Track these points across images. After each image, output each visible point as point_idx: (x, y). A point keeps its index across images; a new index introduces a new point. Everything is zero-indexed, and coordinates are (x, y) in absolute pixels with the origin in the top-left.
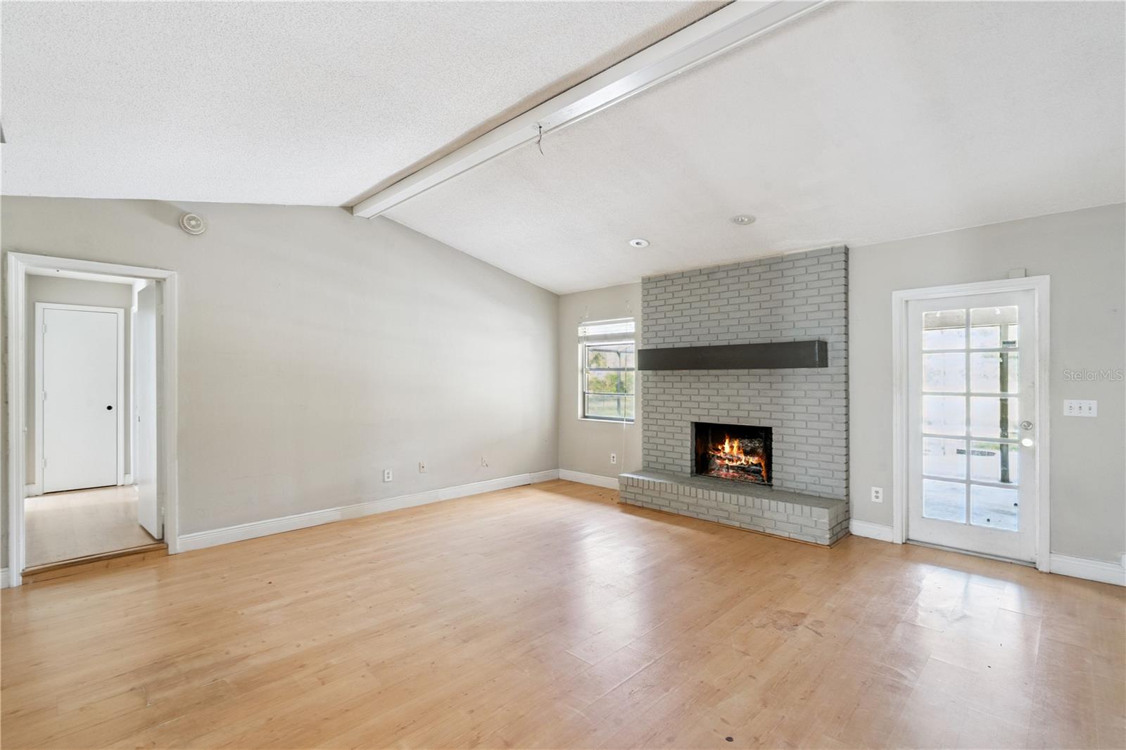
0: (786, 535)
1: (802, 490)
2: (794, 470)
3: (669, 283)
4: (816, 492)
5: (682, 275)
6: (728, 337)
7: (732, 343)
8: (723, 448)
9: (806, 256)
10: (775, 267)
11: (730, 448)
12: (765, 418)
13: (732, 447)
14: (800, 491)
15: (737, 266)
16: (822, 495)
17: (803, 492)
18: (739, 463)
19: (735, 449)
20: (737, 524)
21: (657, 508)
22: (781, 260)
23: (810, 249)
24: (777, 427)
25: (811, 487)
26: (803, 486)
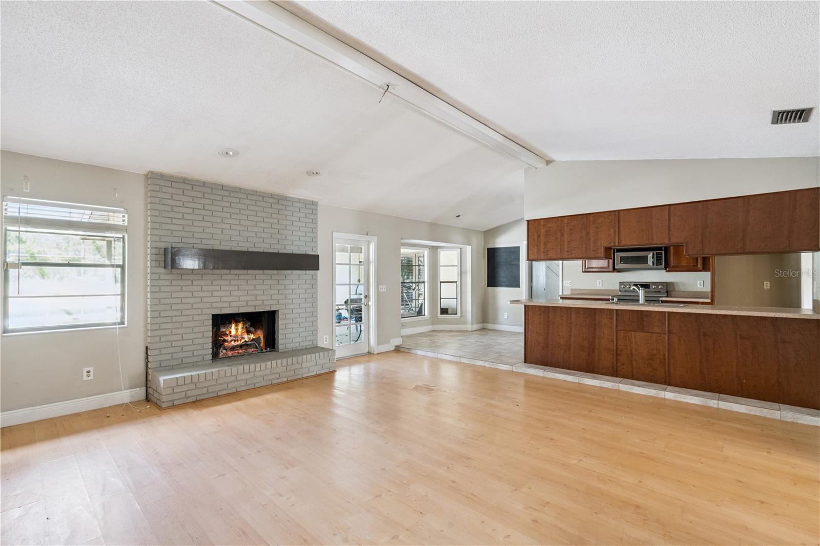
0: (315, 373)
1: (297, 347)
2: (292, 336)
3: (190, 187)
4: (304, 346)
5: (204, 184)
6: (247, 245)
7: (250, 250)
8: (230, 332)
9: (300, 201)
10: (281, 202)
11: (236, 331)
12: (274, 305)
13: (237, 330)
14: (295, 348)
15: (255, 193)
16: (307, 347)
17: (298, 348)
18: (243, 341)
19: (240, 330)
20: (285, 380)
21: (215, 395)
22: (286, 199)
23: (302, 198)
24: (281, 309)
25: (302, 344)
26: (297, 345)
